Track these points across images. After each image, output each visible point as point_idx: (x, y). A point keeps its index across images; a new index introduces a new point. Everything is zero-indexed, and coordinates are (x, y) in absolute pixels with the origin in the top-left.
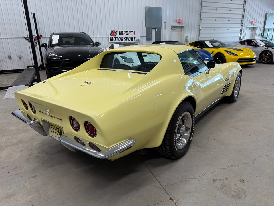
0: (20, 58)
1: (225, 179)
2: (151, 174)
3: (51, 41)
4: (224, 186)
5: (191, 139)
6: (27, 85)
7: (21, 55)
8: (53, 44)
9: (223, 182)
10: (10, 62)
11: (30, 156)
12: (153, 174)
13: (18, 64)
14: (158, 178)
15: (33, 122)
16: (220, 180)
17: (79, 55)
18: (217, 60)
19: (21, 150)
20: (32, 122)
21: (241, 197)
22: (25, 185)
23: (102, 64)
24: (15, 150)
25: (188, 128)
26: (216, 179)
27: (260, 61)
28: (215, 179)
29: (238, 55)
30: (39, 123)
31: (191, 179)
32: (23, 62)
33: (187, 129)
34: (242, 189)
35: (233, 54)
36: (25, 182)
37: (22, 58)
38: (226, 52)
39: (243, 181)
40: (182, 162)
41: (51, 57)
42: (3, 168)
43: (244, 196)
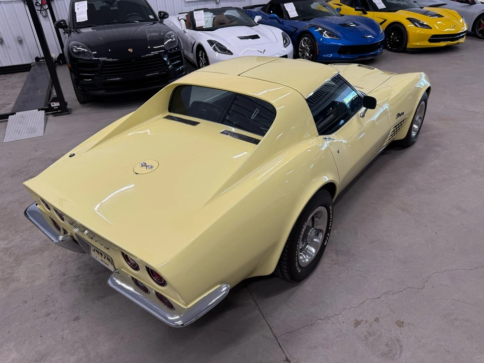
0: (21, 42)
1: (373, 320)
2: (258, 312)
3: (73, 14)
4: (370, 334)
5: (325, 244)
6: (42, 110)
7: (21, 36)
8: (77, 21)
9: (369, 327)
10: (4, 51)
11: (65, 277)
12: (261, 311)
13: (19, 54)
14: (269, 320)
15: (63, 238)
16: (366, 322)
17: (129, 50)
18: (391, 37)
19: (49, 263)
20: (61, 238)
21: (394, 356)
22: (63, 334)
23: (171, 104)
24: (40, 263)
25: (321, 231)
26: (359, 319)
27: (474, 33)
28: (358, 321)
29: (431, 28)
30: (72, 237)
31: (320, 321)
32: (26, 49)
33: (318, 231)
34: (398, 341)
35: (422, 25)
36: (63, 330)
37: (24, 41)
38: (410, 21)
39: (400, 324)
40: (309, 285)
41: (76, 53)
42: (26, 302)
43: (399, 352)
